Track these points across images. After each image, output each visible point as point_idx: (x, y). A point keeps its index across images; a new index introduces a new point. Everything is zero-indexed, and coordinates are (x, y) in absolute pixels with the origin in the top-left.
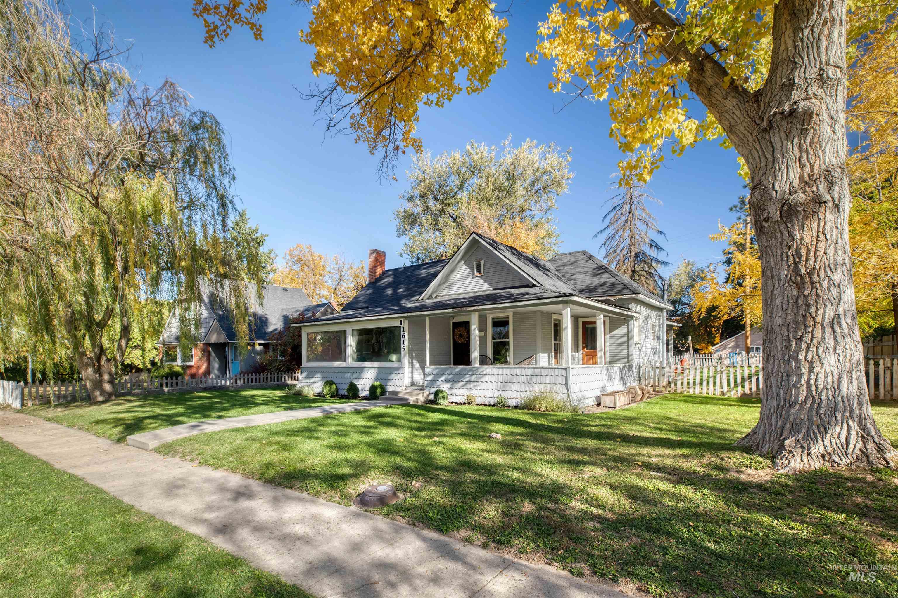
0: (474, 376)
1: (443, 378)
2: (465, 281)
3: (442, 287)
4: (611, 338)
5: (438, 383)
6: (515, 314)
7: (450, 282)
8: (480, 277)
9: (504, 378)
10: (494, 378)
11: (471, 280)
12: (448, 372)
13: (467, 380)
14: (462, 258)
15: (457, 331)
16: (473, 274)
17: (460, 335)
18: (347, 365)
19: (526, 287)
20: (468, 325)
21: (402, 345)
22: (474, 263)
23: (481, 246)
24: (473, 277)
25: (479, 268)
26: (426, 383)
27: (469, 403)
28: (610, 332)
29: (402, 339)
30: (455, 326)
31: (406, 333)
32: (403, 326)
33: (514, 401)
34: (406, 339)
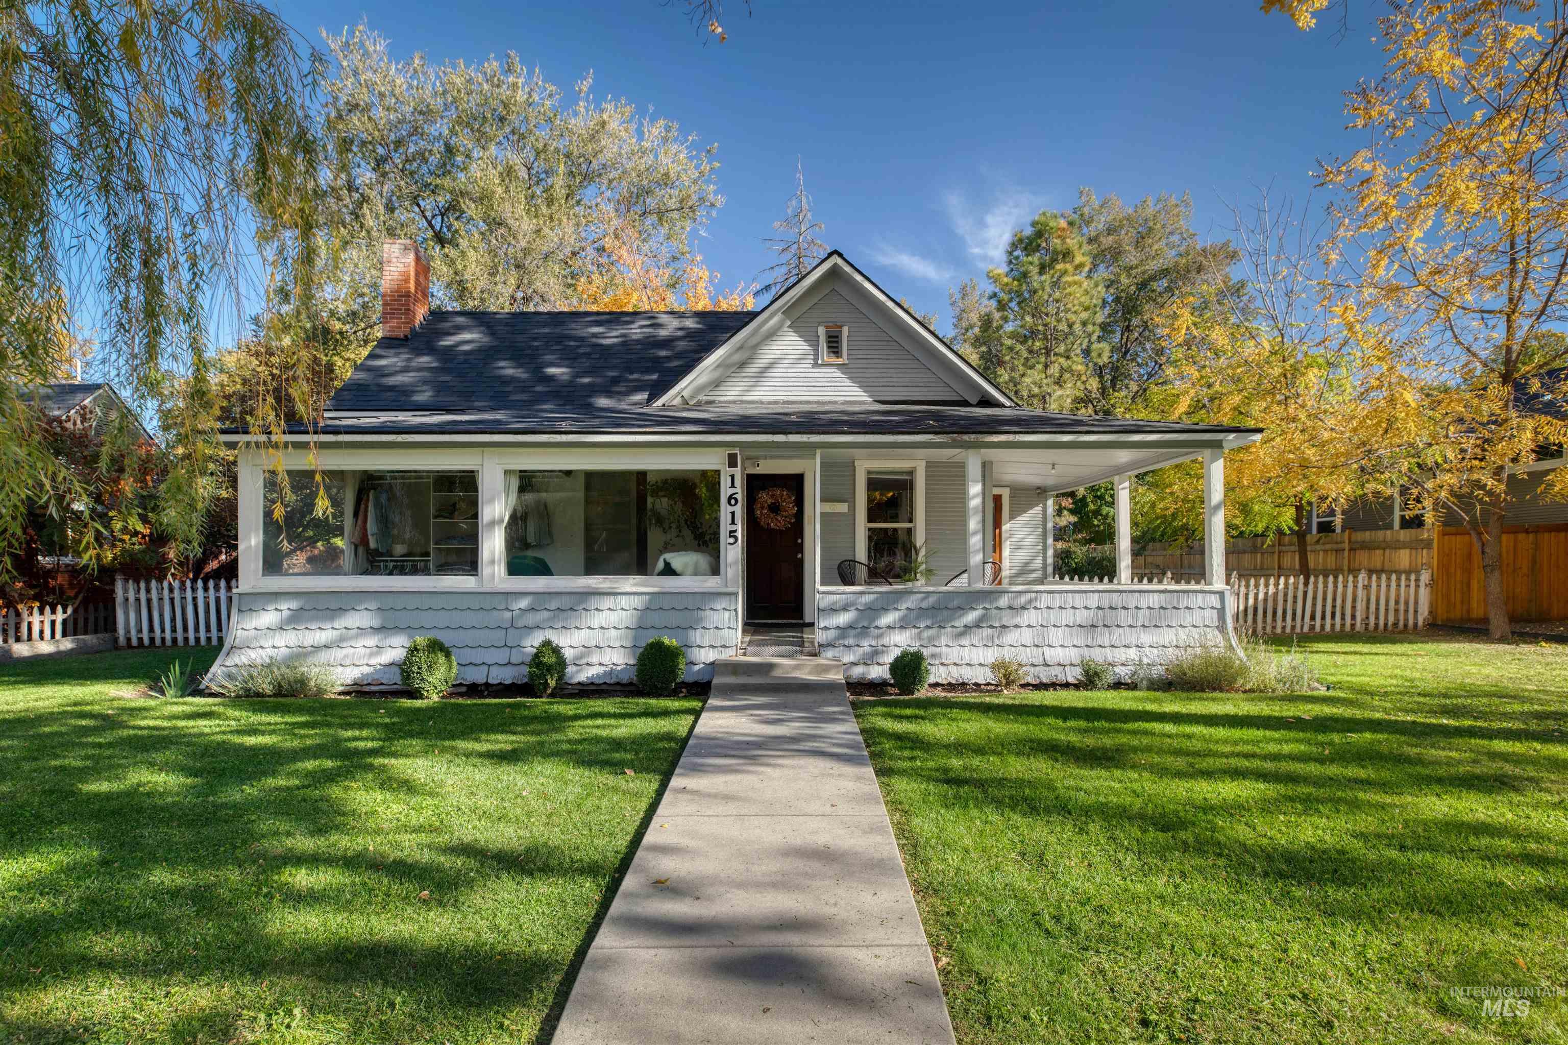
2: (793, 371)
6: (930, 465)
11: (809, 371)
12: (897, 602)
13: (958, 623)
14: (786, 313)
15: (764, 497)
16: (816, 359)
17: (775, 508)
18: (487, 587)
19: (965, 403)
20: (795, 483)
21: (725, 527)
22: (821, 331)
23: (844, 291)
24: (816, 365)
25: (834, 344)
26: (820, 636)
27: (1009, 684)
28: (1012, 518)
29: (725, 510)
30: (755, 483)
31: (739, 491)
32: (737, 471)
33: (1123, 672)
34: (739, 510)
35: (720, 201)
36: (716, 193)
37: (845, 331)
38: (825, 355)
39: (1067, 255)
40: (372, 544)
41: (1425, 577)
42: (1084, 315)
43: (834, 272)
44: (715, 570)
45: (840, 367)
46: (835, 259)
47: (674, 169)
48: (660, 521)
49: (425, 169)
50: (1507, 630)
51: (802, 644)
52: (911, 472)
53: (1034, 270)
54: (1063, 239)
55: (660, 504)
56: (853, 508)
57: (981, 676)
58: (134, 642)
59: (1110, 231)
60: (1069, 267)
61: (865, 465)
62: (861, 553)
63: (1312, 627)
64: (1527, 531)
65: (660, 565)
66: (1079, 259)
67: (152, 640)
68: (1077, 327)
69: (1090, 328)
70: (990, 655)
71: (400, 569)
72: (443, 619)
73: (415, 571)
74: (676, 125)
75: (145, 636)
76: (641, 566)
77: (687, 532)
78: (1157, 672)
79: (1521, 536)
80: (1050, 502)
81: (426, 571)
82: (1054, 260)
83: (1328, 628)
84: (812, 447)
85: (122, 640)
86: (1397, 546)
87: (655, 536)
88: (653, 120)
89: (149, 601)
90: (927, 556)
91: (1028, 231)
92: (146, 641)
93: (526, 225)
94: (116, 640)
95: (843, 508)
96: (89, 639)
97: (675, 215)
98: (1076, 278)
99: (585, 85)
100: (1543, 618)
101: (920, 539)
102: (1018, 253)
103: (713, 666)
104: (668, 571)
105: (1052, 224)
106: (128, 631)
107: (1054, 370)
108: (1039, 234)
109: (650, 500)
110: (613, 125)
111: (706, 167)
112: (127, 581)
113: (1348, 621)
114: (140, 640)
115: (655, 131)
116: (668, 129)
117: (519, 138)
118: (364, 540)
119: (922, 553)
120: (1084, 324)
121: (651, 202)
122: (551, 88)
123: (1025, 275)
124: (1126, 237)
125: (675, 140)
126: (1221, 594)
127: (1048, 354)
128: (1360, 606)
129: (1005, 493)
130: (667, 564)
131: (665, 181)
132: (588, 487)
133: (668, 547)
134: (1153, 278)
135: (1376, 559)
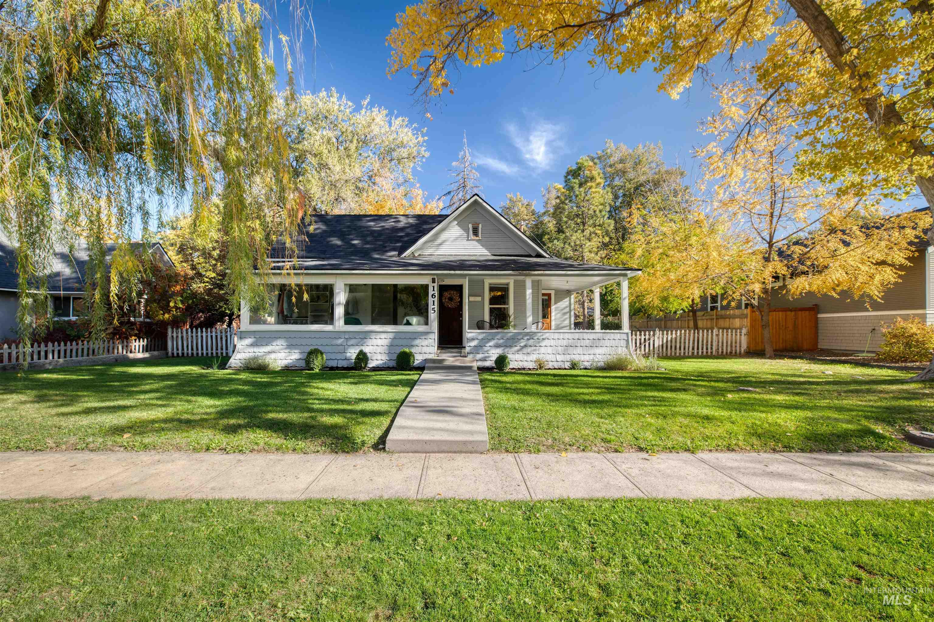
0: (532, 341)
1: (491, 343)
2: (457, 243)
3: (429, 244)
4: (556, 309)
5: (486, 349)
6: (515, 282)
7: (439, 241)
8: (477, 241)
9: (565, 343)
10: (552, 343)
11: (465, 242)
12: (499, 337)
13: (522, 344)
14: (455, 219)
15: (446, 294)
16: (468, 237)
17: (451, 299)
18: (337, 329)
19: (530, 256)
20: (459, 288)
21: (431, 306)
22: (470, 226)
23: (479, 209)
24: (468, 240)
25: (475, 232)
26: (468, 349)
27: (541, 368)
28: (555, 303)
29: (431, 300)
30: (443, 289)
31: (436, 293)
32: (435, 285)
33: (587, 364)
34: (436, 300)
35: (427, 154)
36: (425, 151)
37: (480, 226)
38: (472, 236)
39: (592, 179)
40: (285, 313)
41: (744, 331)
42: (601, 207)
43: (476, 202)
44: (426, 323)
45: (478, 241)
46: (476, 197)
47: (405, 139)
48: (403, 304)
49: (289, 140)
50: (773, 353)
51: (461, 353)
52: (508, 284)
53: (577, 186)
54: (590, 171)
55: (403, 297)
56: (483, 299)
57: (531, 365)
58: (175, 354)
59: (622, 161)
60: (593, 184)
61: (488, 282)
62: (487, 318)
63: (693, 353)
64: (791, 311)
65: (405, 321)
66: (599, 180)
67: (183, 354)
68: (597, 212)
69: (603, 213)
70: (534, 357)
71: (295, 323)
72: (319, 342)
73: (301, 323)
74: (407, 119)
75: (180, 352)
76: (395, 322)
77: (414, 309)
78: (601, 364)
79: (789, 313)
80: (572, 296)
81: (306, 323)
82: (586, 182)
83: (700, 353)
84: (464, 276)
85: (170, 354)
86: (734, 317)
87: (401, 310)
88: (396, 118)
89: (182, 337)
90: (515, 318)
91: (574, 167)
92: (180, 354)
93: (338, 168)
94: (167, 354)
95: (479, 299)
96: (156, 353)
97: (406, 160)
98: (597, 190)
99: (365, 102)
100: (799, 350)
101: (511, 311)
102: (569, 177)
103: (426, 360)
104: (408, 323)
105: (586, 164)
106: (173, 350)
107: (587, 233)
108: (579, 169)
109: (399, 295)
110: (378, 120)
111: (420, 139)
112: (172, 328)
113: (709, 350)
114: (178, 354)
115: (397, 123)
116: (403, 121)
117: (334, 125)
118: (282, 312)
119: (512, 318)
120: (600, 211)
121: (395, 154)
122: (350, 103)
123: (572, 188)
124: (629, 165)
125: (407, 126)
126: (627, 334)
127: (584, 225)
128: (715, 344)
129: (553, 293)
130: (408, 321)
131: (402, 145)
132: (373, 291)
133: (406, 315)
134: (641, 185)
135: (727, 323)
